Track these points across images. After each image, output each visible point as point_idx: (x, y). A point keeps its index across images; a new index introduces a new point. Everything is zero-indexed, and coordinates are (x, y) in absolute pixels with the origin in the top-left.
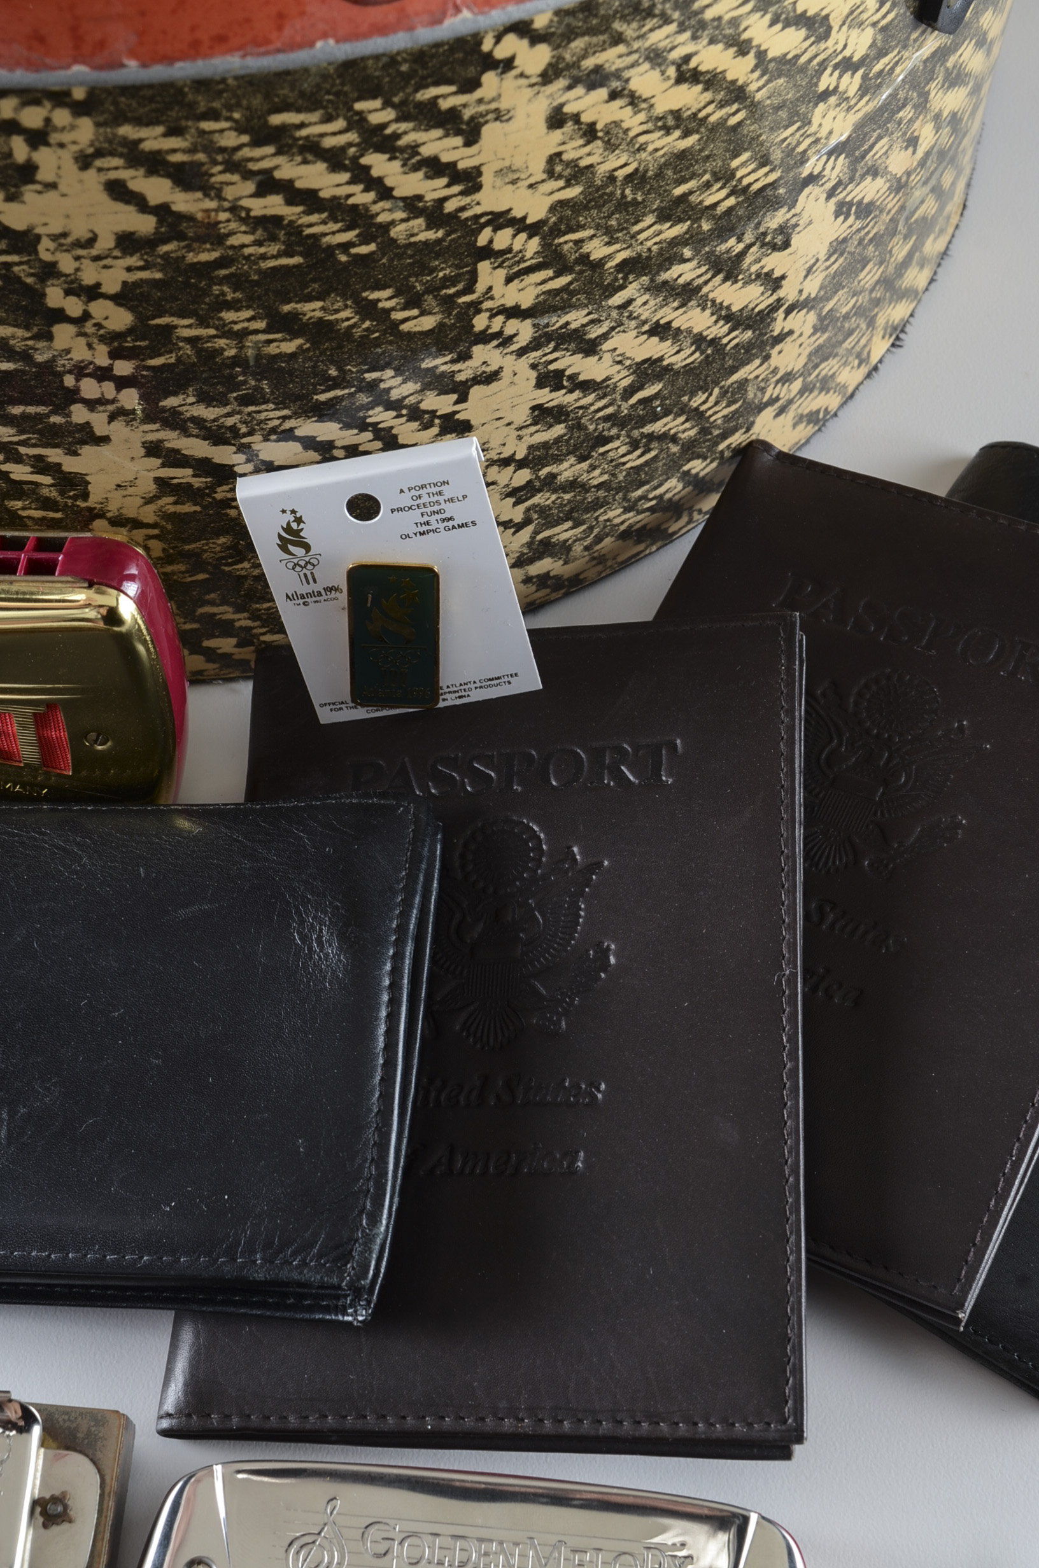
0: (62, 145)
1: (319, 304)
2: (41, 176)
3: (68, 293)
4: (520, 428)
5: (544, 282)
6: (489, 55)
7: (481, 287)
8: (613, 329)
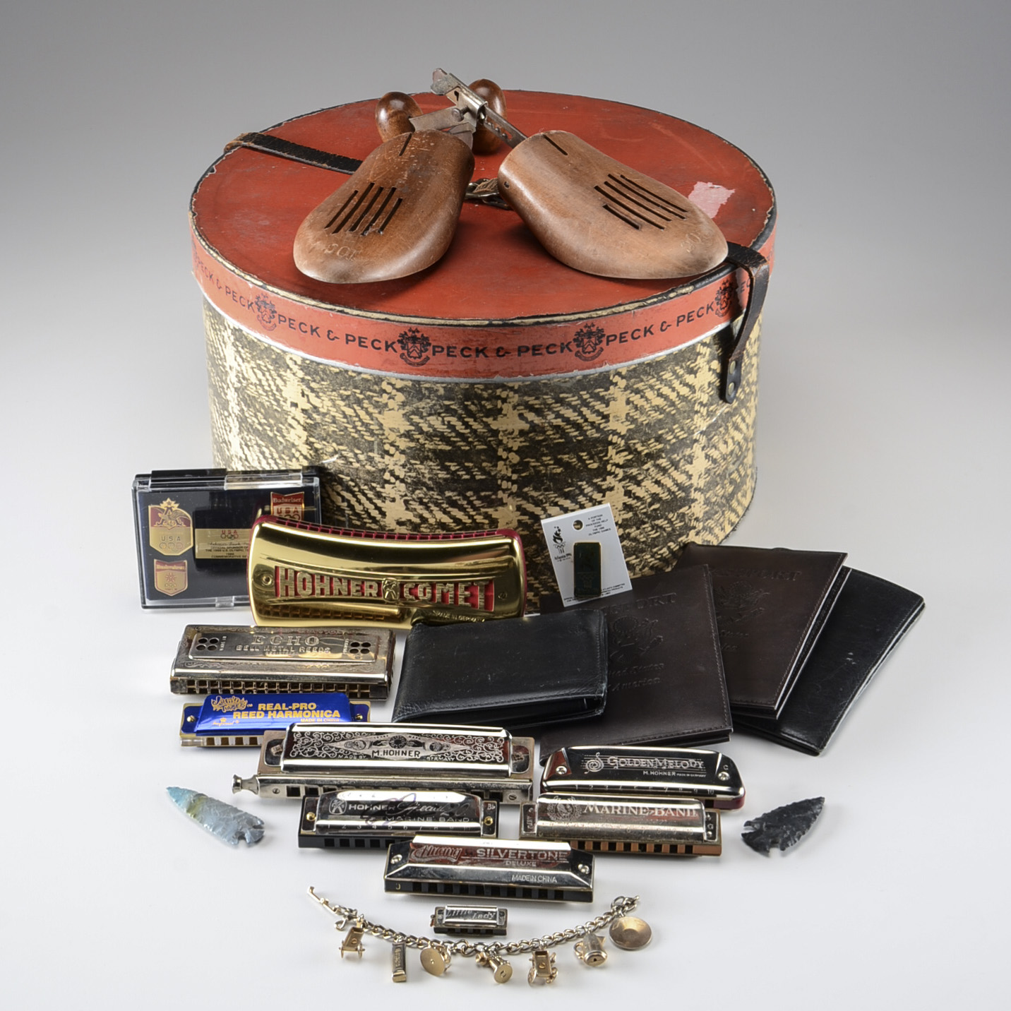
0: (510, 403)
1: (567, 456)
2: (504, 412)
3: (504, 450)
4: (620, 511)
5: (626, 456)
6: (611, 381)
7: (609, 455)
8: (644, 478)
